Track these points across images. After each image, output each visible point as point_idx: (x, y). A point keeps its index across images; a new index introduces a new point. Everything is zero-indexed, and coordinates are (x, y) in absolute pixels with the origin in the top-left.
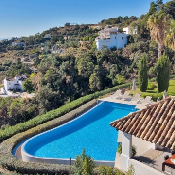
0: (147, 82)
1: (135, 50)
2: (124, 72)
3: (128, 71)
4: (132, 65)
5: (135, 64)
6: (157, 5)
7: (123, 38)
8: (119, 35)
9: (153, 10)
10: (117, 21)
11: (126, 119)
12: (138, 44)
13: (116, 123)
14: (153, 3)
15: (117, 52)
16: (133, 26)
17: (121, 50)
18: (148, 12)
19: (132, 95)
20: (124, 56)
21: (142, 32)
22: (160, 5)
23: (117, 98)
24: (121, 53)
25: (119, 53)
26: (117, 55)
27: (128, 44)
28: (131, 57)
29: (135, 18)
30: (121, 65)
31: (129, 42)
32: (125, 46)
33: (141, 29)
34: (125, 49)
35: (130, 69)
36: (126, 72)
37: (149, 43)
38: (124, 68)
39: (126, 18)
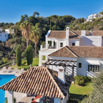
0: (21, 60)
1: (13, 43)
2: (7, 55)
3: (9, 55)
4: (12, 51)
5: (14, 50)
6: (25, 18)
7: (6, 35)
8: (3, 34)
9: (22, 20)
10: (1, 25)
11: (10, 83)
12: (15, 39)
13: (3, 86)
14: (23, 16)
15: (2, 44)
16: (11, 28)
17: (5, 42)
18: (20, 21)
19: (13, 69)
20: (7, 46)
21: (17, 32)
22: (26, 18)
23: (4, 72)
24: (5, 45)
25: (3, 44)
26: (2, 46)
27: (9, 39)
28: (11, 47)
29: (12, 24)
30: (5, 52)
31: (9, 38)
32: (7, 40)
33: (16, 31)
34: (7, 42)
35: (11, 54)
36: (8, 56)
37: (21, 39)
38: (7, 53)
39: (7, 24)
